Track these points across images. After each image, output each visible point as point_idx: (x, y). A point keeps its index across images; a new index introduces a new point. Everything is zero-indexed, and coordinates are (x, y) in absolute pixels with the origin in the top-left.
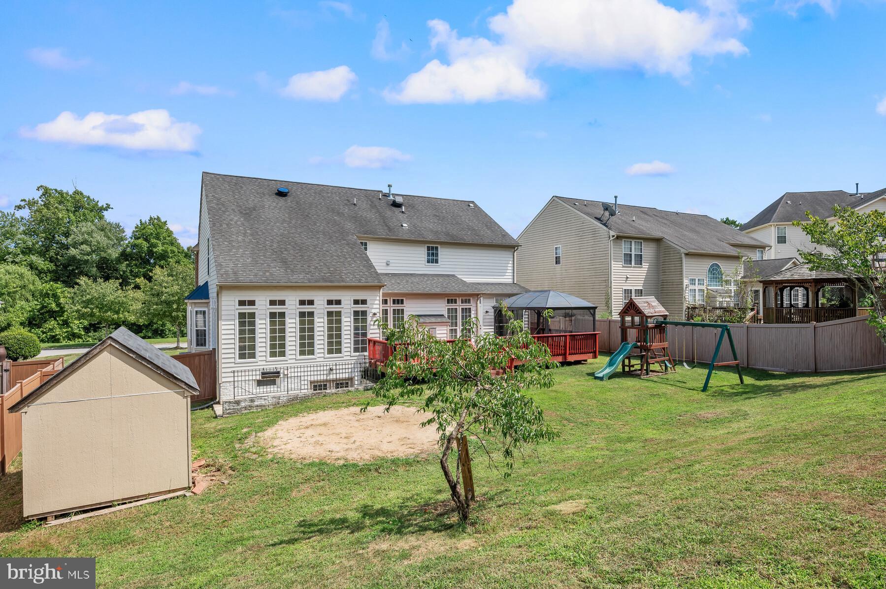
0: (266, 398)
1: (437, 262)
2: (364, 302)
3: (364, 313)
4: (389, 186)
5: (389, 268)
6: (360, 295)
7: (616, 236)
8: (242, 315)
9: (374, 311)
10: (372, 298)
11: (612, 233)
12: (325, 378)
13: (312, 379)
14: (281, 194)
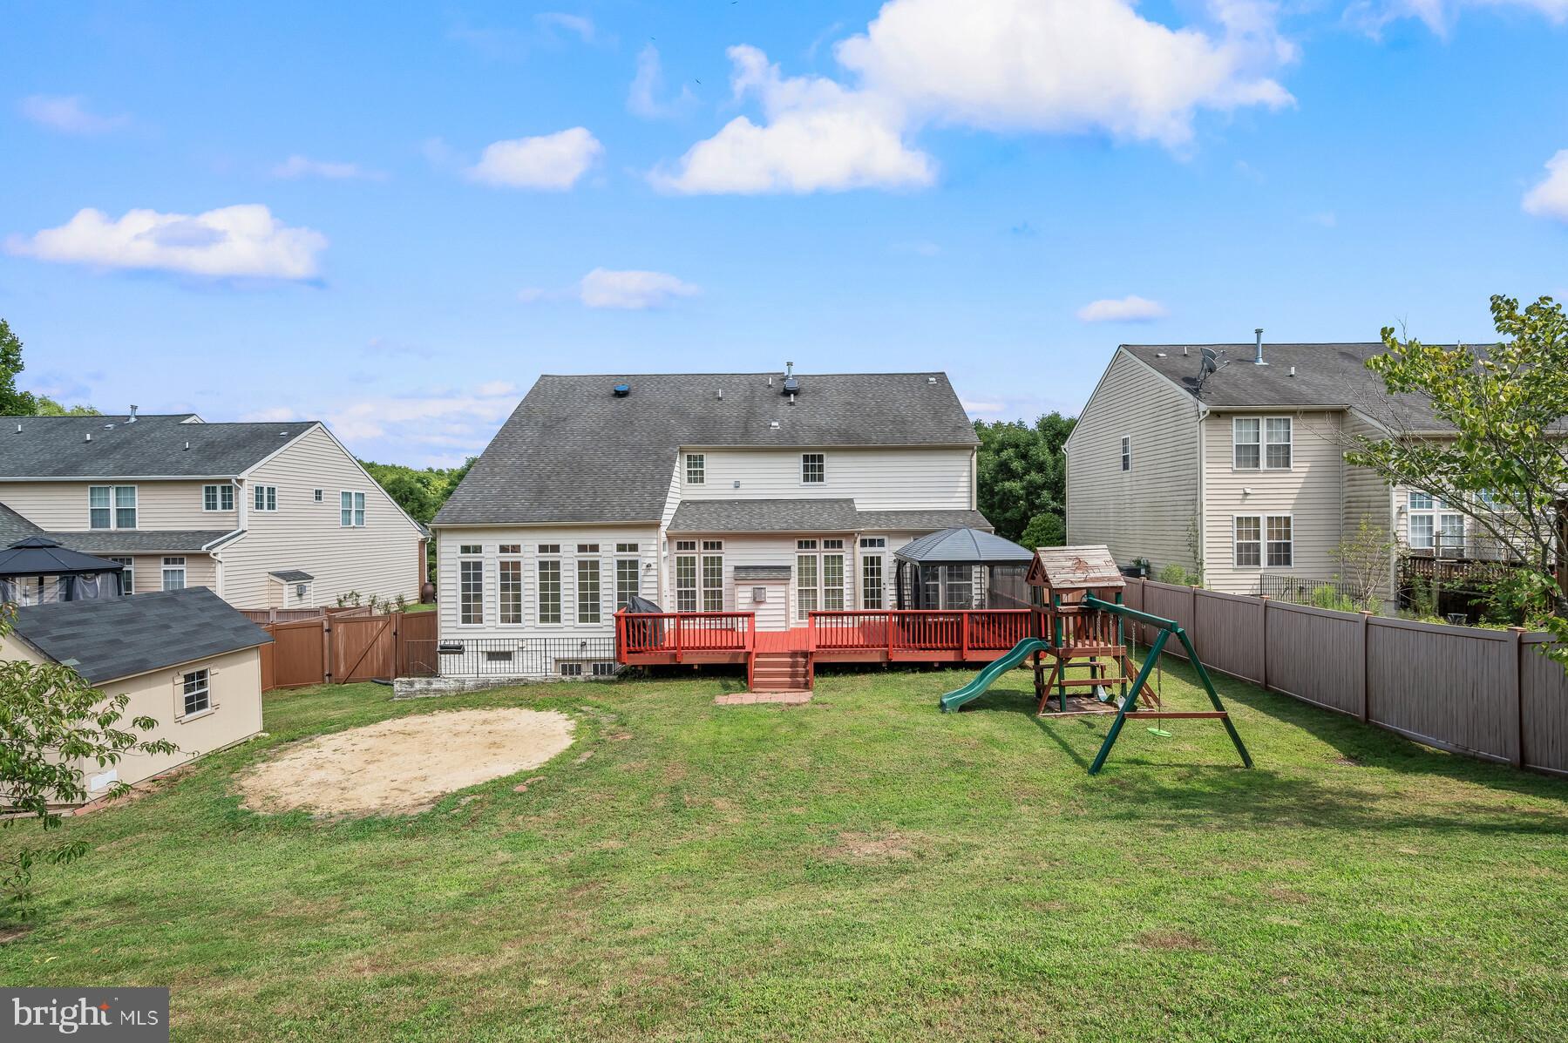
0: (447, 680)
1: (821, 479)
2: (634, 548)
3: (634, 564)
4: (789, 364)
5: (738, 492)
6: (627, 538)
7: (1208, 412)
8: (465, 566)
9: (648, 561)
10: (645, 541)
11: (1203, 407)
12: (575, 656)
13: (557, 656)
14: (620, 394)
